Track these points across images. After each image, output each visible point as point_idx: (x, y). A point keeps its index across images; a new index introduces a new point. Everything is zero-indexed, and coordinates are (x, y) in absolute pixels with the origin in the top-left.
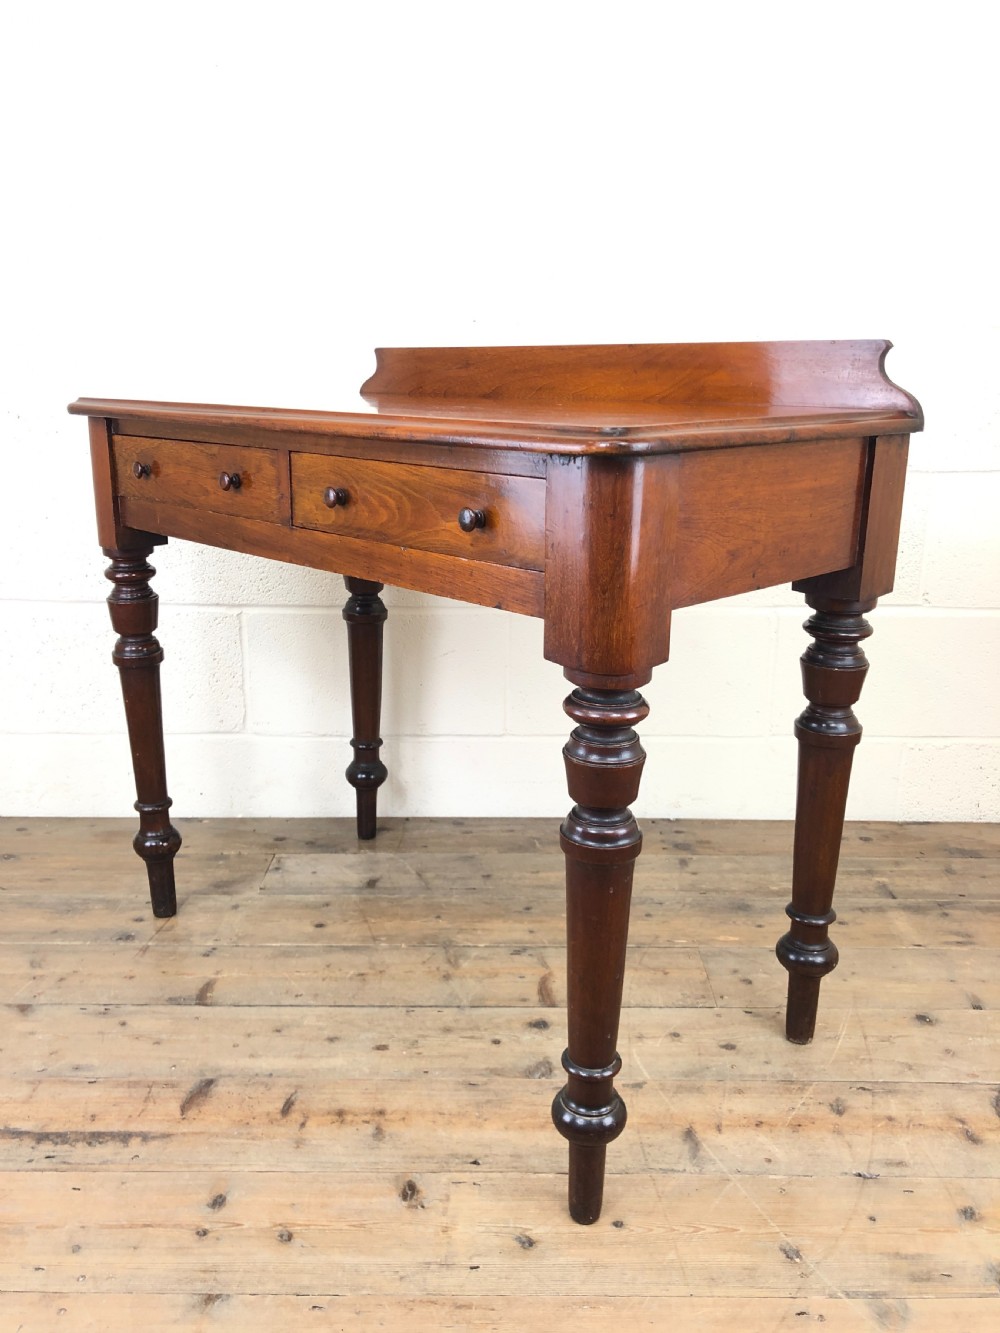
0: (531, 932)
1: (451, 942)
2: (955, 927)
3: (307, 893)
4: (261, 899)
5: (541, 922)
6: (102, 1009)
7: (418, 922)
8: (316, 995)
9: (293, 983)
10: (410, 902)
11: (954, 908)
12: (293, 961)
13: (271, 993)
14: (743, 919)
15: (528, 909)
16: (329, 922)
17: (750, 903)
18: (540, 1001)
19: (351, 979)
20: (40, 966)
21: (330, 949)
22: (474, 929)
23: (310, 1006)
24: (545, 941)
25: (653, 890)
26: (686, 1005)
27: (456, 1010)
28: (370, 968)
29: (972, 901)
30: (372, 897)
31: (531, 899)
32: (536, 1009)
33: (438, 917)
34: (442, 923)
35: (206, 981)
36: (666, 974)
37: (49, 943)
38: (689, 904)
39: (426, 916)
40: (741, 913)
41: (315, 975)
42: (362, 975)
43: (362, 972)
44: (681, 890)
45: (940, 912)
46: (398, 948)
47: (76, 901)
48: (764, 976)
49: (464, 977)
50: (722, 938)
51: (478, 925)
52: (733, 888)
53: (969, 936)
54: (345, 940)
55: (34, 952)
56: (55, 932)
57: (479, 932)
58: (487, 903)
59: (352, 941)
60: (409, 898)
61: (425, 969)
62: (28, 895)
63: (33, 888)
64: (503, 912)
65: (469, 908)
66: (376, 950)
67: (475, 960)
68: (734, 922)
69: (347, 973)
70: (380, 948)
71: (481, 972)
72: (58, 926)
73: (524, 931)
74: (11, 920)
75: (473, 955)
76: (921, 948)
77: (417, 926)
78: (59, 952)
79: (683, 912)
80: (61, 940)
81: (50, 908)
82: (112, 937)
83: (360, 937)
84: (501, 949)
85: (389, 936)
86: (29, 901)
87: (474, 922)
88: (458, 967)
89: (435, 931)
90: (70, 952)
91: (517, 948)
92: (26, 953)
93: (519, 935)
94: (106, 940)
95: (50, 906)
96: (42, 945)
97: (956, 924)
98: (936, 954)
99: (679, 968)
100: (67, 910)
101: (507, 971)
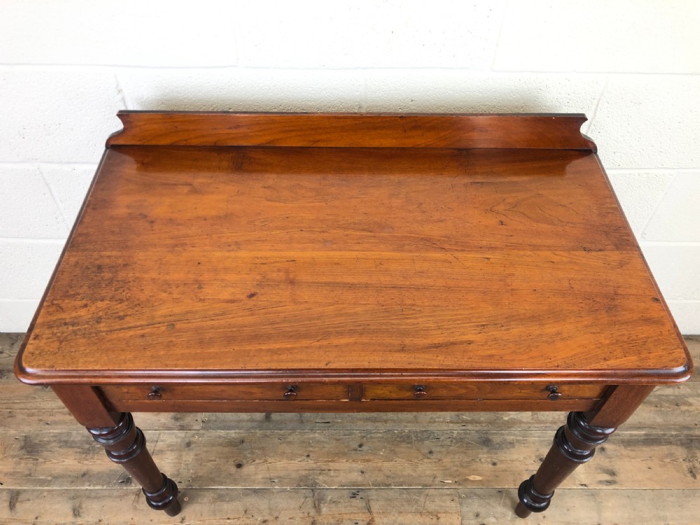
0: (363, 472)
1: (316, 484)
2: (607, 464)
3: (229, 428)
4: (204, 434)
5: (368, 461)
7: (296, 461)
10: (290, 438)
11: (609, 441)
12: (225, 506)
14: (485, 456)
15: (360, 446)
16: (244, 461)
17: (490, 437)
20: (80, 516)
21: (247, 492)
22: (330, 470)
24: (371, 483)
25: (435, 422)
28: (270, 514)
29: (620, 433)
30: (268, 432)
31: (363, 434)
33: (308, 456)
34: (311, 463)
36: (438, 519)
37: (82, 488)
38: (455, 439)
39: (301, 455)
40: (485, 449)
41: (239, 523)
42: (265, 521)
43: (266, 518)
44: (452, 422)
48: (492, 520)
49: (323, 523)
50: (471, 478)
51: (332, 465)
52: (482, 419)
53: (613, 473)
54: (254, 482)
55: (74, 499)
56: (84, 475)
57: (332, 473)
58: (337, 440)
59: (259, 483)
60: (290, 434)
61: (301, 515)
62: (64, 431)
63: (66, 423)
64: (346, 450)
65: (326, 445)
66: (273, 493)
67: (330, 504)
68: (480, 460)
69: (257, 520)
70: (274, 491)
71: (333, 518)
72: (85, 468)
73: (358, 471)
74: (56, 461)
75: (329, 499)
76: (586, 488)
77: (296, 466)
78: (88, 497)
79: (451, 448)
80: (88, 484)
81: (79, 447)
82: (118, 479)
83: (263, 478)
84: (345, 492)
85: (280, 477)
86: (65, 439)
87: (329, 461)
88: (320, 512)
89: (307, 472)
90: (94, 498)
91: (354, 491)
92: (70, 499)
93: (356, 477)
94: (115, 484)
95: (78, 445)
96: (78, 490)
97: (608, 460)
98: (593, 495)
99: (446, 512)
100: (89, 449)
101: (348, 516)
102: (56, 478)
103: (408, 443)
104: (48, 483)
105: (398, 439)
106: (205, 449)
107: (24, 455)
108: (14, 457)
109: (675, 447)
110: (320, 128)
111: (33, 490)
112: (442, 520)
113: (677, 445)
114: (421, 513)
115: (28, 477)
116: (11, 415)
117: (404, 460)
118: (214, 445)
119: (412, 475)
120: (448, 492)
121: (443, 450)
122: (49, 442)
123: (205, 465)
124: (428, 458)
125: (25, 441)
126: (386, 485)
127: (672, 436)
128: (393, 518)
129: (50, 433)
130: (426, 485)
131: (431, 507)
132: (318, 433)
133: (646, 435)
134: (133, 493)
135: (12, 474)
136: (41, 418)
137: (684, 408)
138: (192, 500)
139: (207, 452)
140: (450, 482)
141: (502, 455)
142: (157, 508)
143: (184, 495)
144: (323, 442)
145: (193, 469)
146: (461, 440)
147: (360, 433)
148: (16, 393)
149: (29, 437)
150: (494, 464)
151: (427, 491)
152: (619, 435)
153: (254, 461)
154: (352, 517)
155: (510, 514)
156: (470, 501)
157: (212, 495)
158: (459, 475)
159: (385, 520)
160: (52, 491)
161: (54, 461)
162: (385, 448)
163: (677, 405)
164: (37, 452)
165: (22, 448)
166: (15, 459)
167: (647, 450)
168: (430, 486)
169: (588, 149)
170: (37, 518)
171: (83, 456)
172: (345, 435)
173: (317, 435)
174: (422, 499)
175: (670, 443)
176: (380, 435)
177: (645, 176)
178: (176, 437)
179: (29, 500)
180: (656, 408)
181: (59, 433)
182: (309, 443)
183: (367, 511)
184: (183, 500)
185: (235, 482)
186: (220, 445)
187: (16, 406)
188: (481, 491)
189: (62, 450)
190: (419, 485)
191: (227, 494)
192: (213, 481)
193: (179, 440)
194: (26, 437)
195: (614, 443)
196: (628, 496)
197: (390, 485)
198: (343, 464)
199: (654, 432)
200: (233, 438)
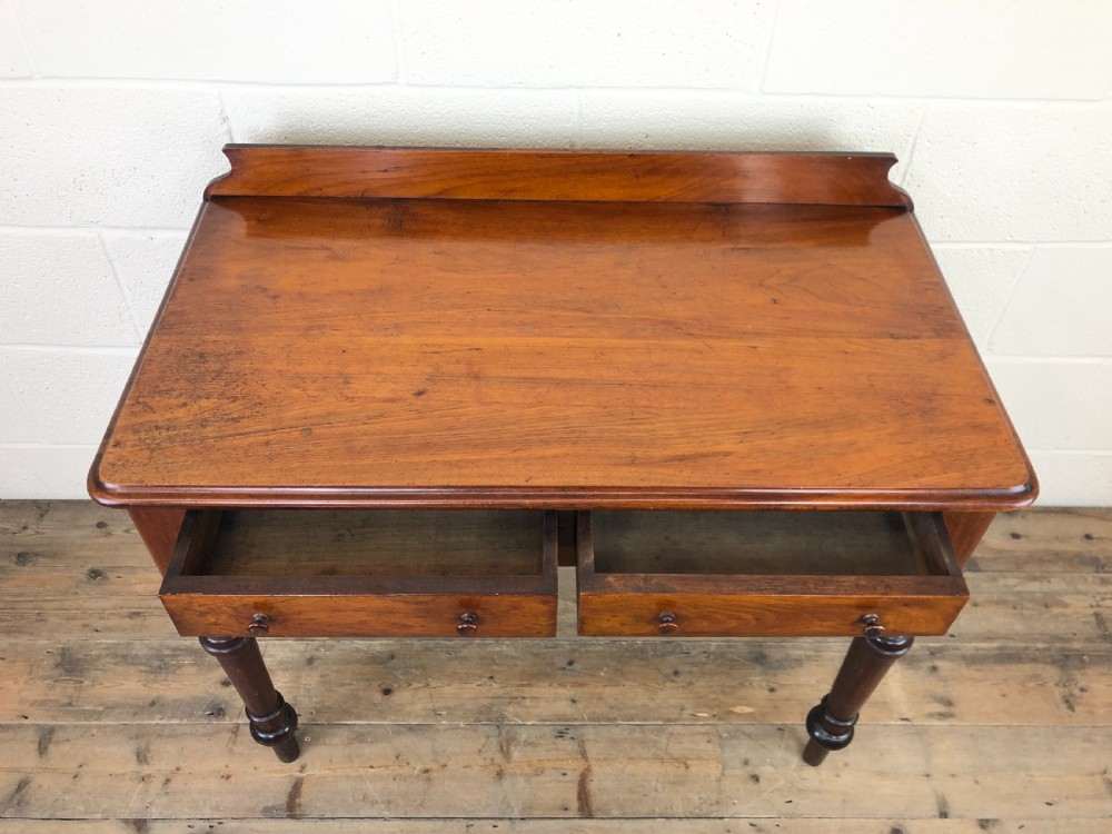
0: (574, 701)
1: (504, 718)
2: (940, 690)
4: (333, 646)
5: (582, 685)
6: (207, 824)
7: (474, 686)
8: (389, 802)
9: (369, 785)
10: (465, 652)
11: (943, 658)
12: (367, 749)
13: (351, 800)
14: (758, 678)
15: (571, 663)
16: (396, 686)
17: (766, 652)
18: (579, 809)
19: (418, 776)
20: (147, 763)
21: (400, 730)
22: (524, 698)
23: (385, 819)
24: (586, 717)
26: (702, 814)
27: (508, 822)
28: (434, 761)
29: (960, 645)
30: (431, 643)
31: (574, 647)
32: (576, 821)
33: (491, 678)
34: (496, 688)
35: (293, 781)
36: (687, 768)
37: (151, 722)
38: (713, 653)
39: (481, 677)
40: (759, 669)
41: (387, 772)
42: (427, 771)
43: (428, 767)
45: (929, 664)
46: (456, 727)
47: (167, 652)
48: (769, 769)
49: (515, 774)
50: (738, 709)
51: (527, 691)
53: (949, 703)
54: (409, 714)
55: (137, 737)
56: (153, 704)
57: (528, 702)
58: (536, 655)
59: (417, 716)
60: (464, 647)
61: (481, 762)
62: (122, 641)
63: (125, 630)
64: (549, 669)
65: (518, 662)
66: (438, 730)
67: (525, 746)
68: (751, 684)
69: (414, 769)
70: (441, 727)
71: (529, 766)
72: (153, 694)
73: (567, 699)
74: (110, 685)
75: (522, 739)
76: (908, 723)
77: (473, 693)
78: (159, 735)
79: (707, 667)
80: (159, 716)
81: (144, 664)
82: (205, 711)
83: (423, 710)
84: (547, 730)
85: (449, 708)
86: (124, 652)
87: (523, 685)
88: (510, 758)
89: (489, 701)
90: (170, 736)
91: (560, 728)
92: (131, 738)
93: (563, 707)
94: (200, 717)
95: (144, 661)
96: (144, 726)
97: (942, 684)
98: (920, 733)
99: (699, 758)
100: (160, 668)
101: (552, 764)
102: (110, 708)
103: (643, 659)
104: (98, 715)
105: (627, 654)
106: (335, 668)
107: (61, 675)
108: (44, 678)
109: (1042, 666)
110: (516, 171)
111: (76, 727)
112: (692, 769)
113: (1046, 663)
114: (662, 761)
115: (69, 707)
116: (40, 618)
117: (635, 684)
118: (348, 663)
119: (647, 705)
120: (703, 729)
121: (695, 669)
122: (99, 657)
123: (334, 691)
124: (673, 681)
125: (63, 655)
126: (609, 719)
127: (1038, 650)
128: (620, 766)
129: (100, 644)
130: (669, 720)
131: (676, 750)
132: (508, 646)
133: (999, 649)
134: (229, 730)
135: (42, 703)
136: (86, 622)
137: (1056, 610)
138: (316, 741)
139: (337, 671)
140: (706, 715)
141: (782, 678)
142: (266, 742)
143: (305, 734)
144: (514, 658)
145: (317, 697)
146: (722, 655)
147: (570, 645)
148: (48, 587)
149: (68, 650)
150: (772, 690)
151: (670, 729)
152: (958, 649)
153: (410, 685)
154: (557, 764)
155: (796, 760)
156: (735, 742)
157: (346, 733)
158: (718, 706)
159: (608, 770)
160: (105, 727)
161: (107, 684)
162: (608, 666)
163: (1046, 606)
164: (82, 671)
165: (57, 666)
166: (47, 682)
167: (1000, 671)
168: (676, 720)
169: (899, 206)
170: (81, 766)
171: (152, 676)
172: (548, 648)
173: (505, 648)
174: (664, 740)
175: (1034, 660)
176: (600, 648)
177: (988, 253)
178: (292, 650)
179: (69, 740)
180: (1013, 611)
181: (114, 644)
182: (493, 660)
183: (580, 756)
184: (303, 740)
185: (382, 714)
186: (358, 661)
187: (48, 605)
188: (752, 728)
189: (119, 669)
190: (658, 719)
191: (369, 733)
192: (347, 713)
193: (295, 655)
194: (63, 649)
195: (952, 661)
196: (972, 735)
197: (615, 719)
198: (544, 690)
199: (1011, 644)
200: (379, 652)
